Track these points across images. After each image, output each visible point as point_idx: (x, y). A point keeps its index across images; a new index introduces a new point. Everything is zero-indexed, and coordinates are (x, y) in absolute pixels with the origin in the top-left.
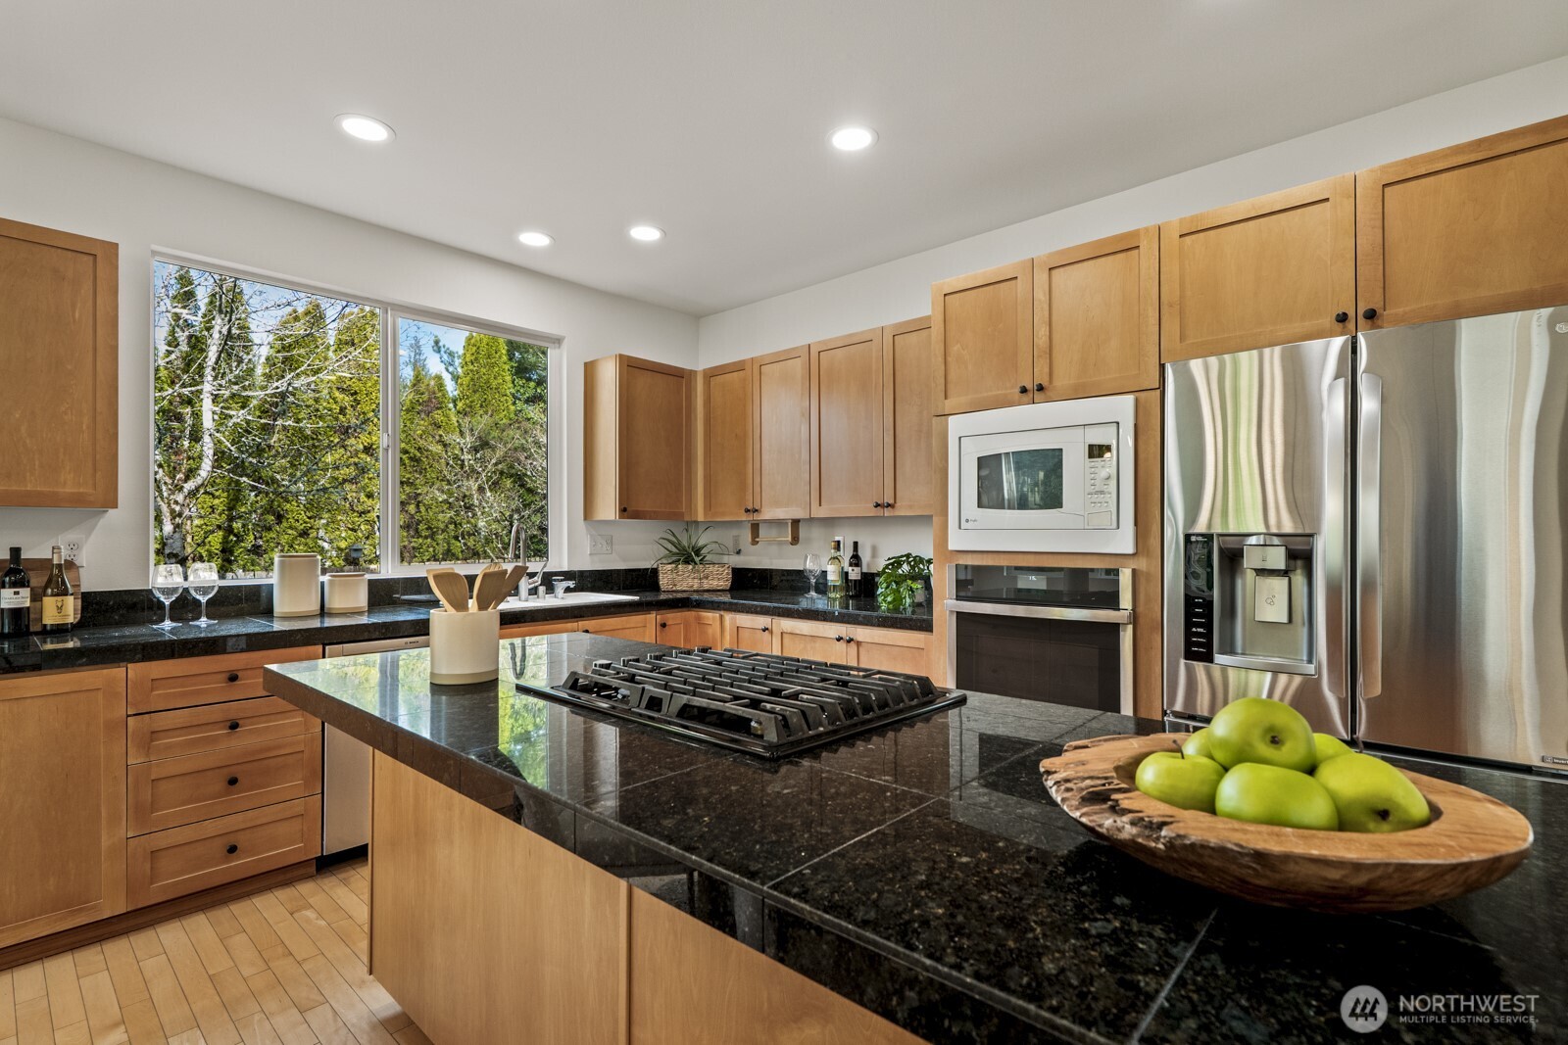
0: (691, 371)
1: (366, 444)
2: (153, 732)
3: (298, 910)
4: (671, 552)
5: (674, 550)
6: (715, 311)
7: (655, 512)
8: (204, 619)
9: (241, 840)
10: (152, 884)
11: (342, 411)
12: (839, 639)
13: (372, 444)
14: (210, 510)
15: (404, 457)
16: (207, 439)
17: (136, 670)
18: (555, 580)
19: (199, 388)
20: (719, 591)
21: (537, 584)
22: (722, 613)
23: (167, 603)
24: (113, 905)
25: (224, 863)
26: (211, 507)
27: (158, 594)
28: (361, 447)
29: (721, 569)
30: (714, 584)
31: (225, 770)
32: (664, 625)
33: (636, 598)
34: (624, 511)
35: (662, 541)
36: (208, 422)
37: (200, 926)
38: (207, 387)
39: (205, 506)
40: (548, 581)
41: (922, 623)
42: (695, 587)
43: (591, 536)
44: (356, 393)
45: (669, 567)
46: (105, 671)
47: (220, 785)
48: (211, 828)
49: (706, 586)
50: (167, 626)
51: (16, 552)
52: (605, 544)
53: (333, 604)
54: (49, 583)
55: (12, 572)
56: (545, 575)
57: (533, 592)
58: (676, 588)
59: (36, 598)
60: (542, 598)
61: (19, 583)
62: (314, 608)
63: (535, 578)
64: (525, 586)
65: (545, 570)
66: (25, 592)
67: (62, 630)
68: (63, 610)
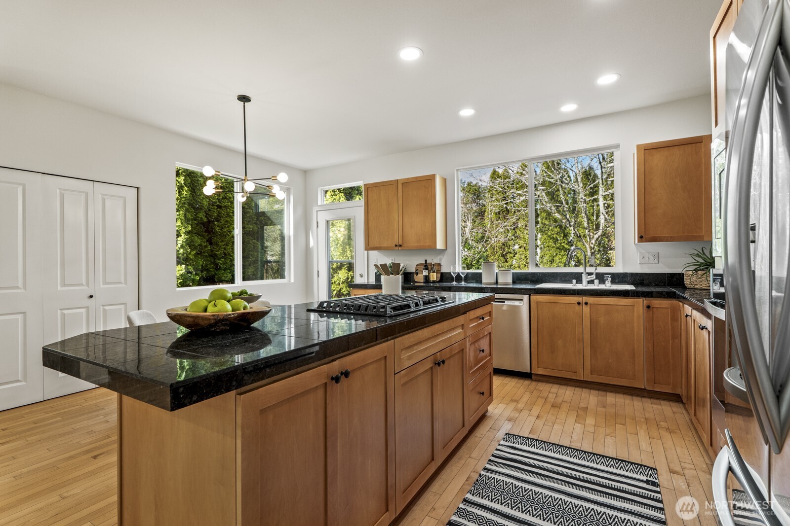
4: (698, 262)
16: (602, 217)
18: (605, 277)
21: (593, 279)
23: (454, 276)
32: (649, 307)
34: (641, 239)
40: (601, 277)
43: (640, 253)
45: (691, 272)
50: (454, 283)
51: (426, 261)
52: (652, 258)
53: (500, 281)
54: (432, 269)
55: (425, 266)
56: (597, 274)
57: (591, 282)
58: (696, 287)
59: (429, 273)
60: (596, 286)
61: (427, 269)
62: (494, 281)
63: (592, 276)
64: (585, 279)
65: (597, 271)
66: (427, 271)
67: (434, 282)
68: (434, 277)
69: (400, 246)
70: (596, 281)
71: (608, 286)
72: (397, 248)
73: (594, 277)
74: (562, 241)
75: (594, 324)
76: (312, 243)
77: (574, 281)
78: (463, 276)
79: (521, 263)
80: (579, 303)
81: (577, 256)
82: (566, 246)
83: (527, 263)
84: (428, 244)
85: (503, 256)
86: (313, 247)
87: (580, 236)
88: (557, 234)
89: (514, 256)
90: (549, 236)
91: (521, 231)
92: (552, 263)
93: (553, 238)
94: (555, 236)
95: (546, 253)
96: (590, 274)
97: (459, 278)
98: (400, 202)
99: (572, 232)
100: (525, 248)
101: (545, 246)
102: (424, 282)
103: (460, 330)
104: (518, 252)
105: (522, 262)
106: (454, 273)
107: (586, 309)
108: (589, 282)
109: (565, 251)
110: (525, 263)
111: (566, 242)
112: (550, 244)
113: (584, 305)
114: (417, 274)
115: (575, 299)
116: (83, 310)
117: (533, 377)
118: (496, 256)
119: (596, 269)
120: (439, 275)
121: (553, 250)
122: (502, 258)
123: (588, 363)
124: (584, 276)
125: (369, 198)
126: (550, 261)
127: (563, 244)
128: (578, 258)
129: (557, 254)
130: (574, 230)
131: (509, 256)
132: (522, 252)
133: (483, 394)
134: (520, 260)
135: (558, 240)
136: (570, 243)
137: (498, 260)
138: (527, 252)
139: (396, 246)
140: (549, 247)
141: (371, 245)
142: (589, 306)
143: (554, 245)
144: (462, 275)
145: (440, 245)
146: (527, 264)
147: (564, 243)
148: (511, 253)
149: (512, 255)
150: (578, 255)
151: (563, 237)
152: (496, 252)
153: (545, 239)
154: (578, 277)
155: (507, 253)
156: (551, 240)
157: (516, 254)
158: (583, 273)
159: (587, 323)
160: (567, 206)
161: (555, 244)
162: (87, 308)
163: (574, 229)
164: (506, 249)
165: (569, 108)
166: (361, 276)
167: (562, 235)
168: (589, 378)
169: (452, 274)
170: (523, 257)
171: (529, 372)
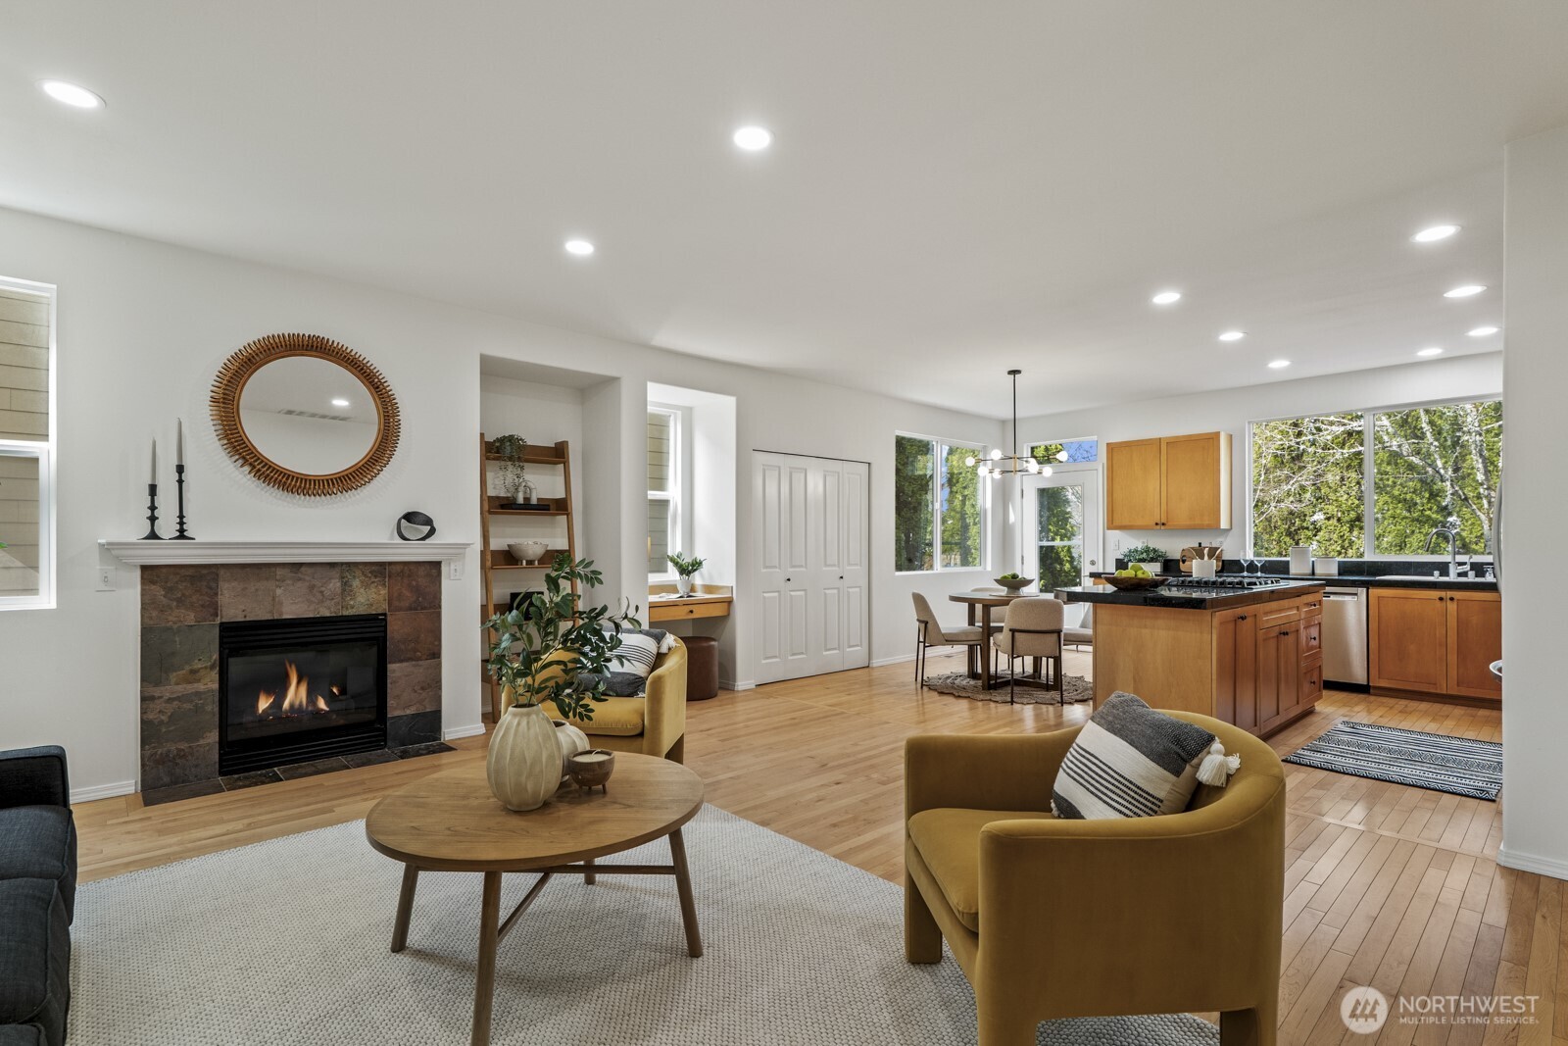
18: (1486, 568)
21: (1465, 570)
23: (1245, 565)
50: (1247, 574)
51: (1200, 544)
53: (1318, 571)
56: (1472, 564)
57: (1463, 574)
60: (1472, 579)
62: (1309, 571)
63: (1465, 566)
64: (1453, 571)
65: (1472, 561)
69: (1163, 524)
70: (1471, 574)
71: (1489, 578)
72: (1158, 527)
73: (1467, 568)
74: (1425, 507)
75: (1462, 624)
76: (1012, 518)
77: (1436, 573)
78: (1259, 565)
79: (1330, 548)
80: (1441, 599)
81: (1461, 536)
82: (1434, 516)
83: (1343, 547)
84: (1207, 522)
85: (1289, 534)
86: (1013, 524)
87: (1466, 499)
88: (1414, 492)
89: (1315, 535)
90: (1393, 497)
91: (1330, 488)
92: (1401, 549)
93: (1405, 500)
94: (1408, 497)
95: (1388, 530)
96: (1460, 564)
97: (1252, 567)
98: (1164, 468)
99: (1449, 490)
100: (1339, 520)
101: (1386, 516)
103: (1295, 612)
104: (1324, 527)
105: (1333, 547)
106: (1246, 561)
107: (1452, 607)
108: (1460, 575)
109: (1432, 526)
110: (1339, 548)
111: (1435, 508)
112: (1398, 511)
113: (1448, 601)
114: (1184, 561)
115: (1435, 594)
116: (835, 591)
117: (1372, 691)
118: (1275, 534)
119: (1471, 557)
120: (1220, 564)
121: (1403, 523)
122: (1287, 539)
123: (1453, 673)
124: (1452, 566)
125: (1114, 462)
126: (1396, 546)
127: (1428, 513)
128: (1463, 539)
129: (1413, 532)
130: (1453, 488)
131: (1303, 535)
132: (1332, 528)
133: (1314, 683)
134: (1328, 543)
135: (1416, 504)
136: (1445, 511)
137: (1279, 542)
138: (1345, 528)
139: (1157, 524)
140: (1394, 518)
141: (1117, 522)
142: (1455, 602)
143: (1408, 515)
144: (1256, 564)
145: (1224, 524)
146: (1343, 551)
147: (1430, 509)
148: (1307, 528)
149: (1310, 533)
150: (1464, 534)
151: (1429, 499)
152: (1275, 527)
153: (1386, 503)
154: (1443, 568)
155: (1299, 529)
156: (1400, 505)
157: (1319, 530)
158: (1450, 563)
159: (1452, 622)
160: (1436, 443)
161: (1409, 511)
162: (838, 589)
163: (1452, 485)
164: (1298, 522)
166: (1093, 563)
167: (1427, 495)
168: (1454, 691)
169: (1242, 562)
170: (1335, 537)
171: (1366, 683)
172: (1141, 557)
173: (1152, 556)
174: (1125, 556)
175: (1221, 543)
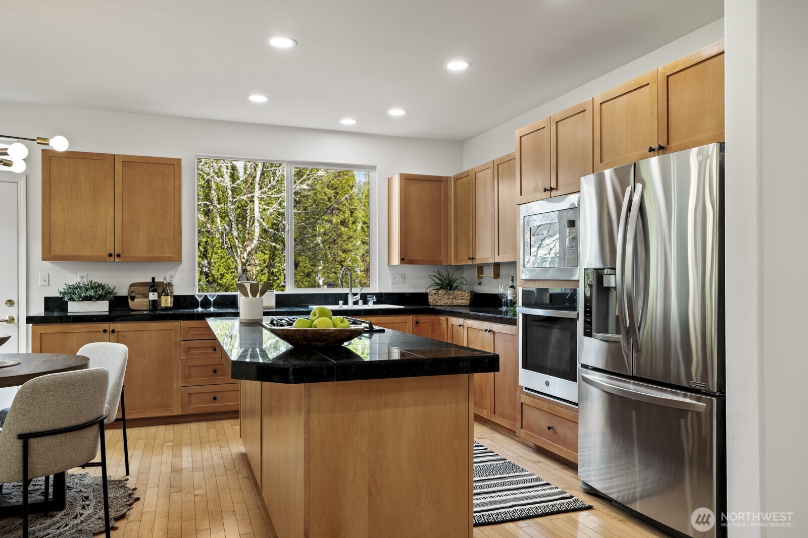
0: (447, 177)
1: (342, 219)
2: (189, 348)
3: (235, 425)
4: (436, 283)
5: (439, 282)
6: (470, 138)
7: (423, 260)
8: (212, 308)
9: (218, 396)
10: (189, 405)
11: (329, 199)
12: (486, 331)
13: (345, 219)
14: (263, 262)
15: (364, 226)
16: (257, 224)
17: (184, 323)
18: (368, 297)
19: (253, 194)
20: (463, 306)
21: (357, 299)
22: (448, 317)
23: (200, 301)
24: (177, 411)
25: (212, 404)
26: (264, 260)
27: (197, 297)
28: (339, 221)
29: (463, 293)
30: (459, 302)
31: (213, 367)
32: (417, 323)
33: (404, 307)
34: (402, 260)
35: (432, 277)
36: (257, 215)
37: (203, 425)
38: (257, 193)
39: (261, 259)
40: (365, 298)
41: (513, 322)
42: (449, 304)
43: (392, 274)
44: (336, 188)
45: (434, 292)
46: (174, 323)
47: (211, 372)
48: (208, 389)
49: (455, 303)
50: (200, 309)
51: (153, 279)
52: (400, 278)
54: (163, 291)
55: (152, 286)
56: (362, 294)
57: (356, 303)
58: (438, 304)
59: (159, 296)
60: (361, 306)
61: (154, 291)
63: (357, 296)
64: (351, 299)
65: (362, 292)
66: (156, 294)
67: (166, 308)
68: (167, 302)
69: (118, 256)
70: (361, 302)
71: (371, 306)
72: (112, 259)
73: (358, 297)
77: (341, 302)
78: (212, 300)
84: (167, 254)
96: (355, 294)
97: (206, 303)
98: (118, 189)
102: (150, 310)
106: (199, 296)
108: (354, 303)
114: (133, 298)
119: (362, 289)
120: (173, 299)
124: (350, 297)
139: (110, 255)
141: (56, 251)
144: (210, 298)
154: (344, 298)
158: (348, 294)
165: (348, 122)
172: (88, 294)
173: (98, 292)
174: (64, 293)
175: (171, 277)
